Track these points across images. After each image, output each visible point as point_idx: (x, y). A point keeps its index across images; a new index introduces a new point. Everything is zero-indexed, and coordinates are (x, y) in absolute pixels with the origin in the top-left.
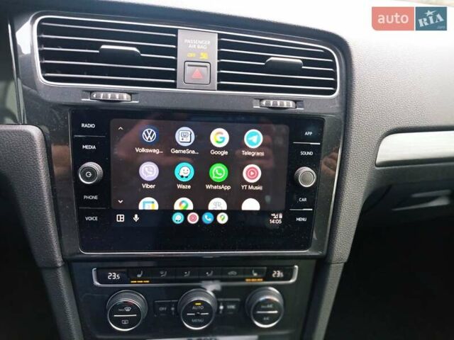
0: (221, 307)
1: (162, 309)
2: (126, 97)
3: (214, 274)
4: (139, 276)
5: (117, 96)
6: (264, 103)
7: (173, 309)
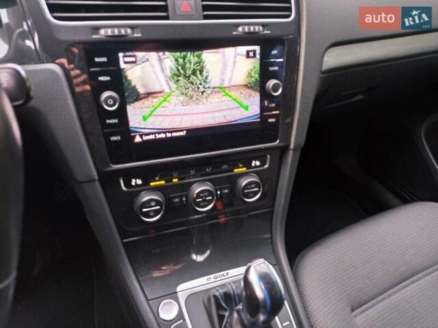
0: (219, 193)
1: (177, 200)
2: (129, 31)
3: (212, 169)
4: (157, 179)
5: (123, 31)
6: (240, 29)
7: (184, 199)
